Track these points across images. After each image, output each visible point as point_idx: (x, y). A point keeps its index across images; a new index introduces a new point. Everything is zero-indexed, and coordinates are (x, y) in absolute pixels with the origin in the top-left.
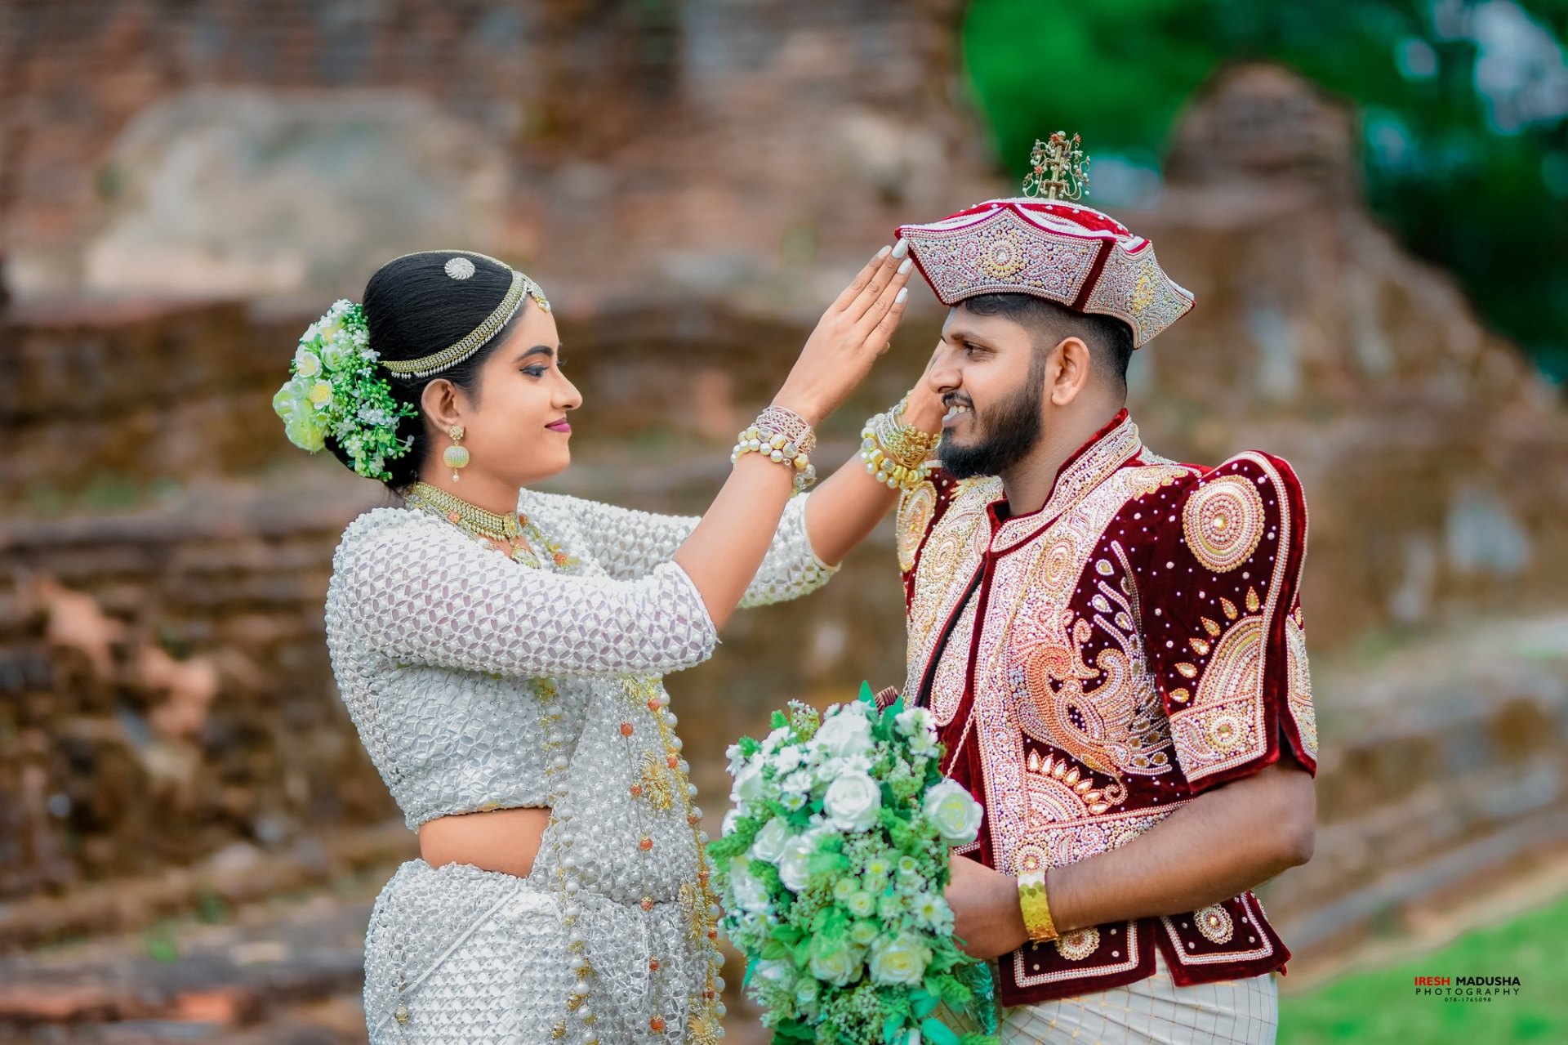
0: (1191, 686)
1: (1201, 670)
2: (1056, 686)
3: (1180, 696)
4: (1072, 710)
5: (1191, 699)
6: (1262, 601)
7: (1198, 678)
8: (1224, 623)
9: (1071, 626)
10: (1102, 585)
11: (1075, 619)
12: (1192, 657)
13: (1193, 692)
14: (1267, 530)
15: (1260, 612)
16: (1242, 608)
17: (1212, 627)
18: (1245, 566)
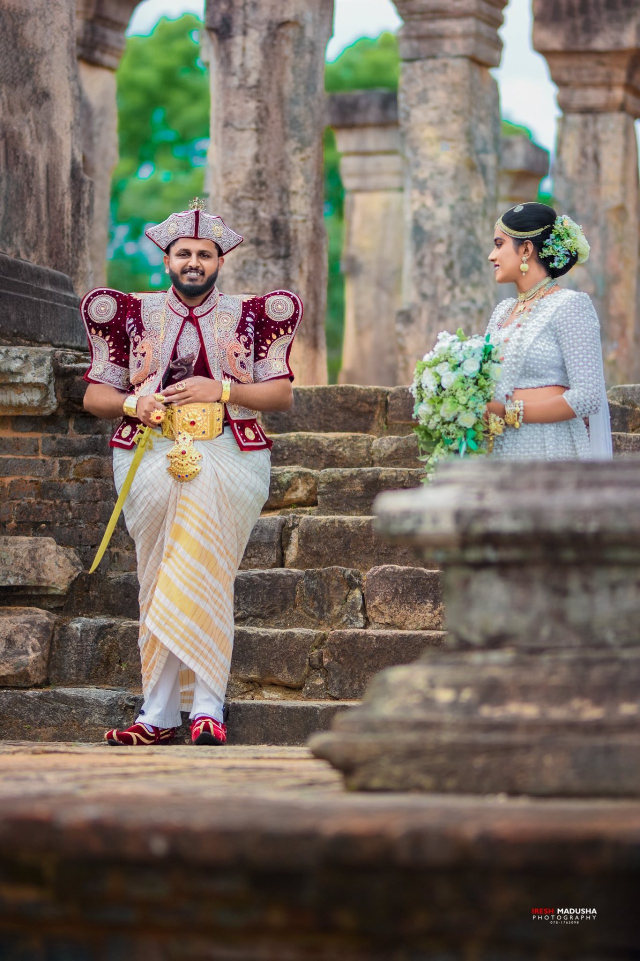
0: (266, 352)
1: (268, 348)
2: (237, 355)
3: (262, 355)
4: (241, 363)
5: (266, 356)
6: (293, 331)
7: (268, 350)
8: (278, 335)
9: (239, 337)
10: (249, 324)
11: (240, 335)
12: (266, 345)
13: (266, 354)
14: (295, 310)
15: (291, 334)
16: (286, 332)
17: (274, 336)
18: (289, 320)
